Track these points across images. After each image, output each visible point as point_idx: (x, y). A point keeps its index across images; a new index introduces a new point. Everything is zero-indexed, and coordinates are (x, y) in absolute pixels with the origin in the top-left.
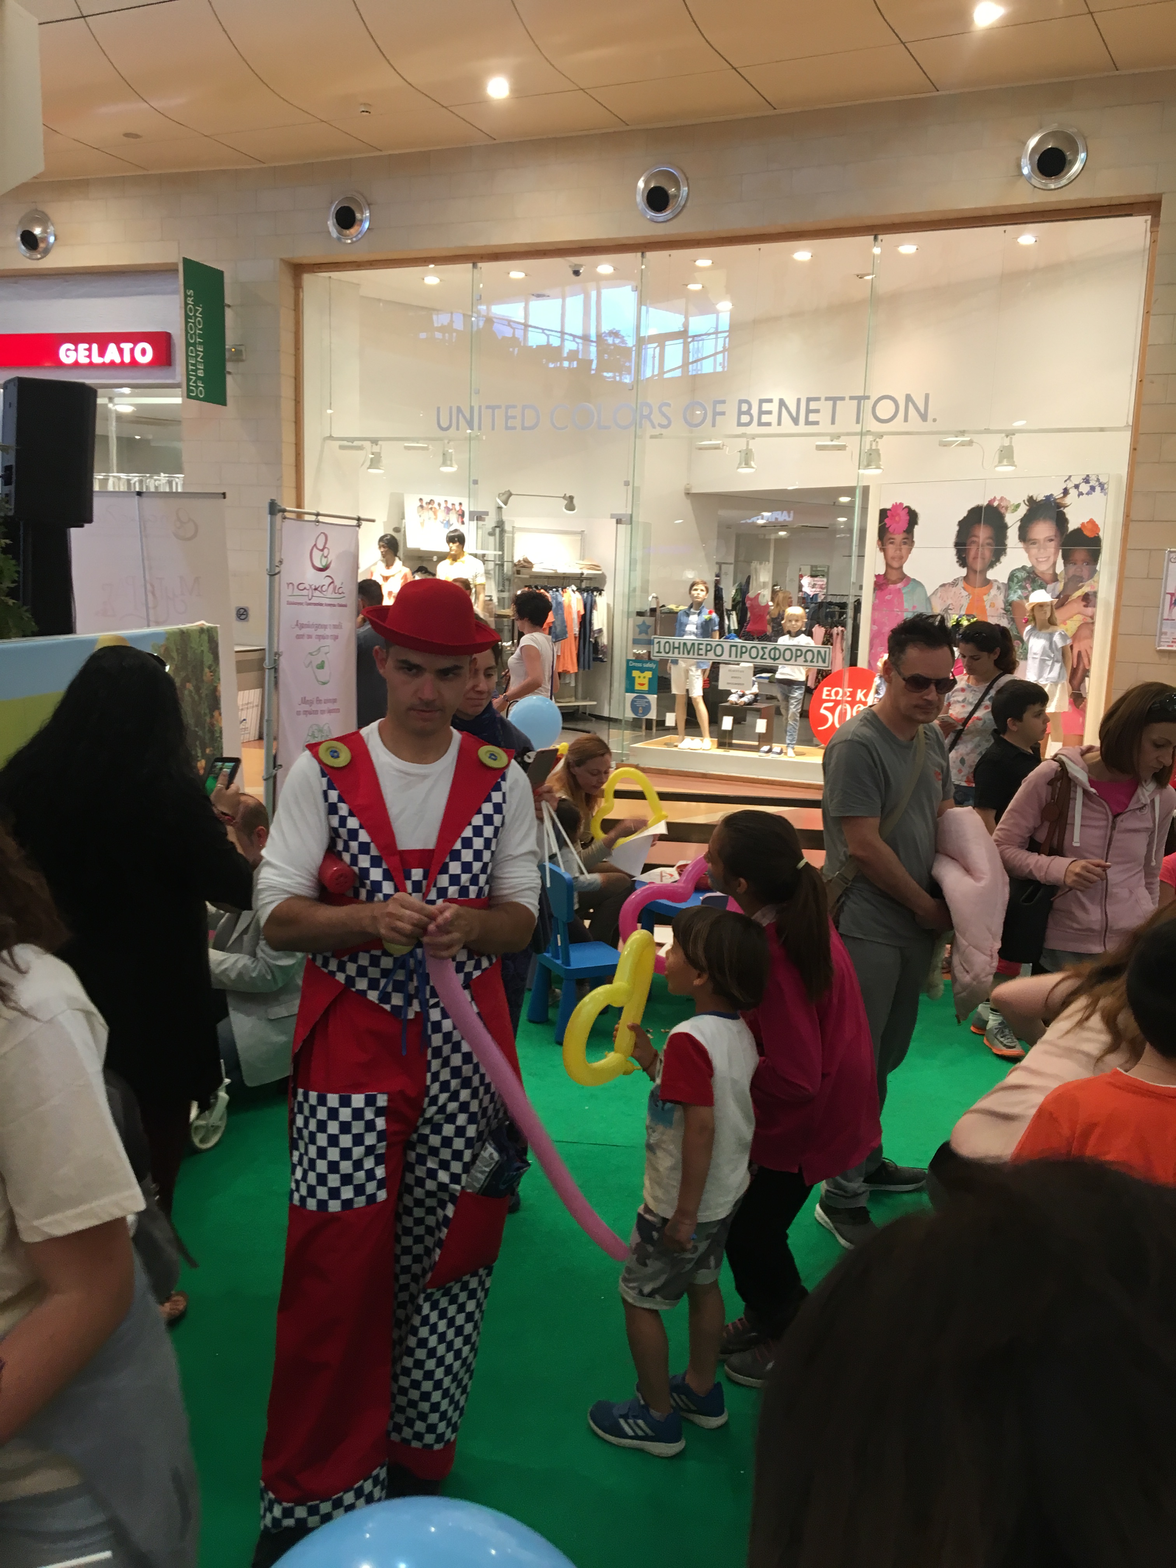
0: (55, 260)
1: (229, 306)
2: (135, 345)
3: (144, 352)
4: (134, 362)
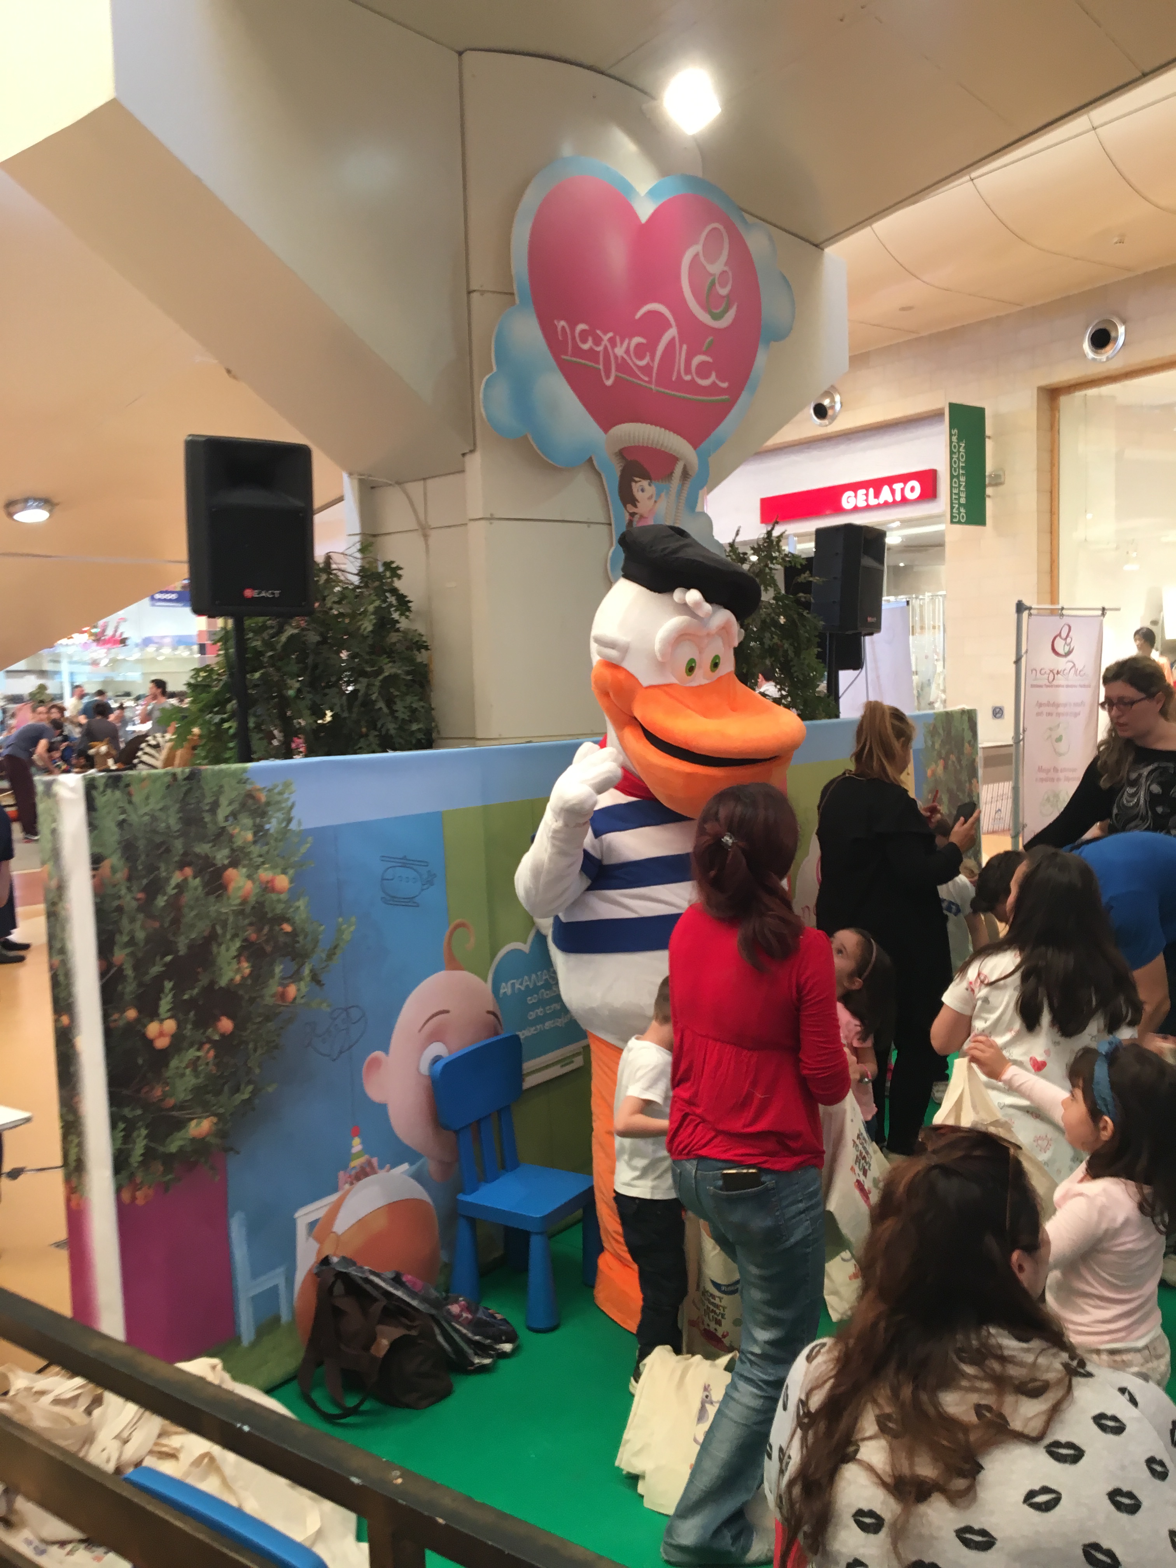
0: (841, 424)
1: (989, 437)
2: (905, 483)
3: (913, 489)
4: (904, 500)
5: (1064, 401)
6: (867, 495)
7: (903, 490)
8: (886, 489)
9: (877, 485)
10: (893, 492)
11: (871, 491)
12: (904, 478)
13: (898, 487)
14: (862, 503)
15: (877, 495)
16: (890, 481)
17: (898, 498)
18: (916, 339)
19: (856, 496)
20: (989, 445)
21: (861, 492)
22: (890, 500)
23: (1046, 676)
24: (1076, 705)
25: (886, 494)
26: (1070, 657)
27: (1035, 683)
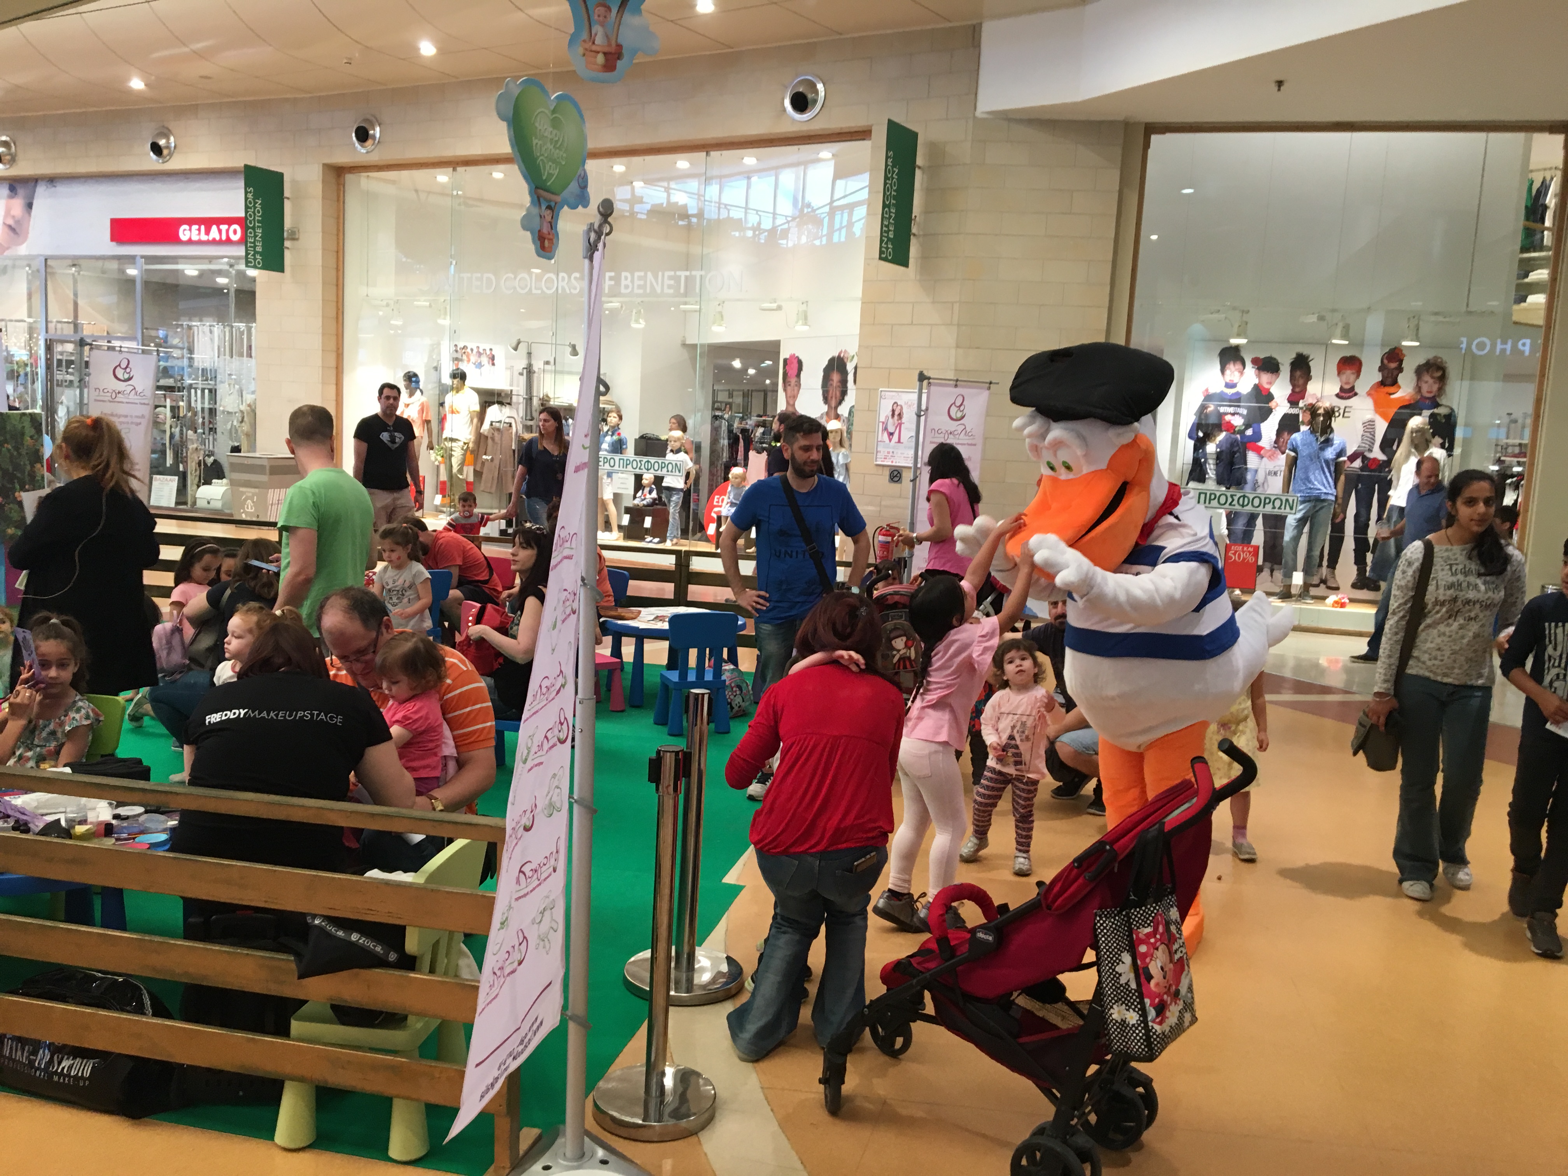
0: (176, 163)
1: (288, 198)
2: (230, 225)
3: (235, 232)
4: (229, 241)
5: (349, 178)
6: (199, 230)
7: (227, 231)
8: (214, 228)
9: (208, 223)
10: (220, 231)
11: (203, 227)
12: (229, 221)
13: (224, 227)
14: (195, 238)
15: (207, 232)
16: (219, 221)
17: (224, 238)
18: (235, 103)
19: (190, 230)
20: (287, 205)
21: (195, 227)
22: (218, 238)
23: (109, 394)
24: (137, 417)
25: (214, 233)
26: (130, 382)
27: (98, 398)
